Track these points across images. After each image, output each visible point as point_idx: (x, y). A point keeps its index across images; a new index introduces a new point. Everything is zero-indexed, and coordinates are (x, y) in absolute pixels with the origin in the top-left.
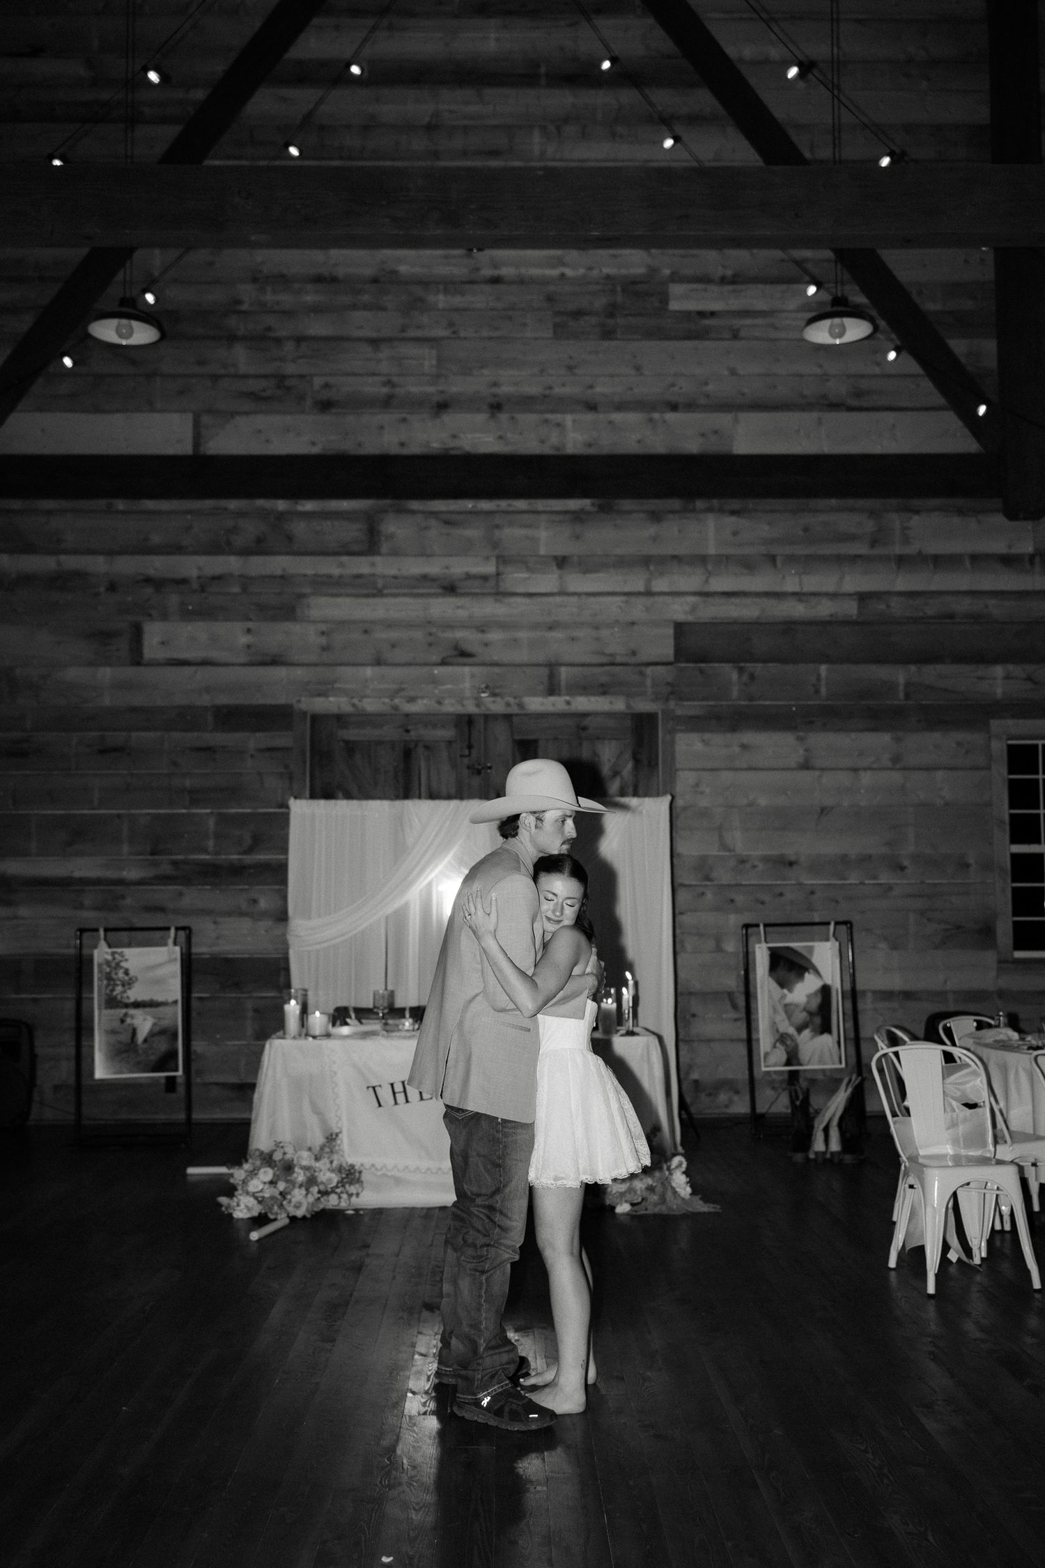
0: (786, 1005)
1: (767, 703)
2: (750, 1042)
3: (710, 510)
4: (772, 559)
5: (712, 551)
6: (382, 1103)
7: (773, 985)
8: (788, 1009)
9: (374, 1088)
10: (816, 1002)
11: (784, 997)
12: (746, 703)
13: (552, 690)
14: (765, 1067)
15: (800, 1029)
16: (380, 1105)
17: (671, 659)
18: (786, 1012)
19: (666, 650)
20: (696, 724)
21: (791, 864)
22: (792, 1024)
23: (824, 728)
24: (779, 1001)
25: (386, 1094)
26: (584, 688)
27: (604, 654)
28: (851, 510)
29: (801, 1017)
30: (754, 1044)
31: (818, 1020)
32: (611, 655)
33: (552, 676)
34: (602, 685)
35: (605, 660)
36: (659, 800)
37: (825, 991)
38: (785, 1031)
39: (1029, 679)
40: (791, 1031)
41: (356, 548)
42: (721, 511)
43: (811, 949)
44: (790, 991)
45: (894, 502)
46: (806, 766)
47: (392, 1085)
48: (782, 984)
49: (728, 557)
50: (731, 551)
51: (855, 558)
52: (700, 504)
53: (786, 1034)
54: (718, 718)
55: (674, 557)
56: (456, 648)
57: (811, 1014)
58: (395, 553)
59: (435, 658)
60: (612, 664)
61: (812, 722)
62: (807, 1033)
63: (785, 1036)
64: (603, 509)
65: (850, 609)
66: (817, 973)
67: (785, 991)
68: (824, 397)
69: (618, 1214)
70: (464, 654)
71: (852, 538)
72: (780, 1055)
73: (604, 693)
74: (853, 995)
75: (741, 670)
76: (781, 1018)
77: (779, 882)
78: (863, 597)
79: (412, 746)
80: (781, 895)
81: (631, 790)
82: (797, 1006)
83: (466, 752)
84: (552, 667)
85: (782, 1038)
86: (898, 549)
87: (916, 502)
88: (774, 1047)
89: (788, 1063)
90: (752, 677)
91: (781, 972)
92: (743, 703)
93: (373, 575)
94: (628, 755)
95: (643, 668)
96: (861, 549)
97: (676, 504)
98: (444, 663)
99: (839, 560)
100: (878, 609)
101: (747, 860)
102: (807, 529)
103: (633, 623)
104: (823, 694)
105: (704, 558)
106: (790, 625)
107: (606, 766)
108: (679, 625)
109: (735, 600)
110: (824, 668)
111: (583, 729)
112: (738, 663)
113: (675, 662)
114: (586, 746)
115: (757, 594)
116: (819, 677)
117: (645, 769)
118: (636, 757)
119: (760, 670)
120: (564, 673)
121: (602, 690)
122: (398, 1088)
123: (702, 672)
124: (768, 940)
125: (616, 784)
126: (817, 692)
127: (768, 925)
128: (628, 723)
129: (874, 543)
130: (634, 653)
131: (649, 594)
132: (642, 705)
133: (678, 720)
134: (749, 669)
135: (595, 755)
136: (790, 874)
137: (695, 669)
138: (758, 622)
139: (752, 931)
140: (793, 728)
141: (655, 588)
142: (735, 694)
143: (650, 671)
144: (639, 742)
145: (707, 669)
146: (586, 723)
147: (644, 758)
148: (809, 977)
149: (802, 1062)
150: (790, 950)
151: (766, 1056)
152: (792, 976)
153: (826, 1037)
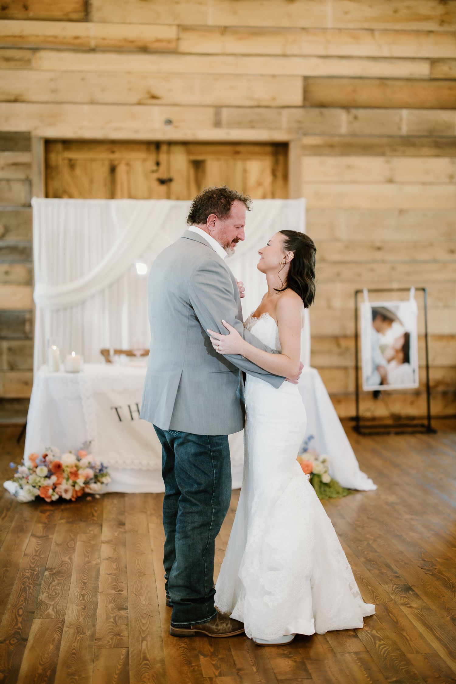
0: (381, 345)
2: (357, 369)
4: (372, 31)
5: (330, 25)
6: (122, 418)
7: (374, 332)
8: (383, 349)
9: (117, 409)
10: (400, 343)
11: (379, 339)
13: (217, 124)
14: (367, 386)
15: (389, 361)
16: (120, 420)
17: (300, 104)
18: (381, 350)
19: (297, 98)
20: (316, 150)
21: (379, 249)
22: (384, 358)
23: (404, 155)
24: (376, 343)
25: (125, 413)
26: (238, 124)
27: (253, 99)
29: (390, 353)
30: (359, 371)
31: (401, 355)
32: (257, 100)
33: (218, 114)
34: (251, 122)
35: (254, 103)
37: (407, 337)
38: (380, 363)
40: (384, 362)
41: (74, 16)
43: (397, 307)
44: (384, 334)
46: (390, 181)
47: (129, 406)
48: (378, 330)
49: (340, 29)
50: (343, 26)
51: (431, 32)
54: (332, 146)
55: (303, 29)
56: (148, 92)
57: (397, 351)
58: (104, 21)
59: (135, 100)
60: (259, 107)
61: (395, 150)
62: (394, 364)
63: (379, 366)
65: (423, 70)
66: (401, 323)
70: (154, 97)
71: (427, 18)
72: (377, 379)
73: (253, 127)
74: (425, 338)
75: (348, 113)
78: (434, 62)
79: (116, 163)
80: (372, 270)
81: (270, 195)
82: (388, 345)
83: (155, 168)
84: (218, 108)
85: (377, 368)
88: (373, 373)
89: (382, 383)
90: (356, 118)
91: (379, 322)
93: (88, 37)
94: (268, 172)
95: (280, 110)
98: (140, 103)
99: (418, 33)
100: (443, 70)
101: (349, 246)
102: (396, 11)
103: (274, 76)
104: (404, 130)
105: (324, 30)
106: (383, 80)
107: (253, 179)
108: (306, 78)
109: (345, 62)
110: (405, 113)
111: (237, 153)
112: (346, 107)
113: (303, 107)
114: (239, 165)
115: (360, 58)
116: (401, 119)
117: (280, 182)
118: (274, 173)
119: (361, 113)
120: (225, 112)
121: (252, 125)
122: (134, 408)
123: (321, 113)
124: (370, 300)
125: (260, 192)
126: (400, 129)
127: (370, 291)
128: (269, 149)
129: (442, 22)
130: (274, 99)
131: (285, 56)
132: (279, 136)
133: (304, 147)
134: (354, 111)
135: (245, 171)
136: (378, 255)
137: (316, 111)
138: (361, 78)
139: (359, 295)
140: (383, 154)
141: (289, 52)
142: (344, 129)
143: (285, 112)
144: (276, 162)
145: (325, 111)
146: (240, 148)
147: (280, 174)
148: (395, 326)
149: (387, 384)
150: (384, 308)
151: (368, 379)
152: (385, 325)
153: (406, 366)
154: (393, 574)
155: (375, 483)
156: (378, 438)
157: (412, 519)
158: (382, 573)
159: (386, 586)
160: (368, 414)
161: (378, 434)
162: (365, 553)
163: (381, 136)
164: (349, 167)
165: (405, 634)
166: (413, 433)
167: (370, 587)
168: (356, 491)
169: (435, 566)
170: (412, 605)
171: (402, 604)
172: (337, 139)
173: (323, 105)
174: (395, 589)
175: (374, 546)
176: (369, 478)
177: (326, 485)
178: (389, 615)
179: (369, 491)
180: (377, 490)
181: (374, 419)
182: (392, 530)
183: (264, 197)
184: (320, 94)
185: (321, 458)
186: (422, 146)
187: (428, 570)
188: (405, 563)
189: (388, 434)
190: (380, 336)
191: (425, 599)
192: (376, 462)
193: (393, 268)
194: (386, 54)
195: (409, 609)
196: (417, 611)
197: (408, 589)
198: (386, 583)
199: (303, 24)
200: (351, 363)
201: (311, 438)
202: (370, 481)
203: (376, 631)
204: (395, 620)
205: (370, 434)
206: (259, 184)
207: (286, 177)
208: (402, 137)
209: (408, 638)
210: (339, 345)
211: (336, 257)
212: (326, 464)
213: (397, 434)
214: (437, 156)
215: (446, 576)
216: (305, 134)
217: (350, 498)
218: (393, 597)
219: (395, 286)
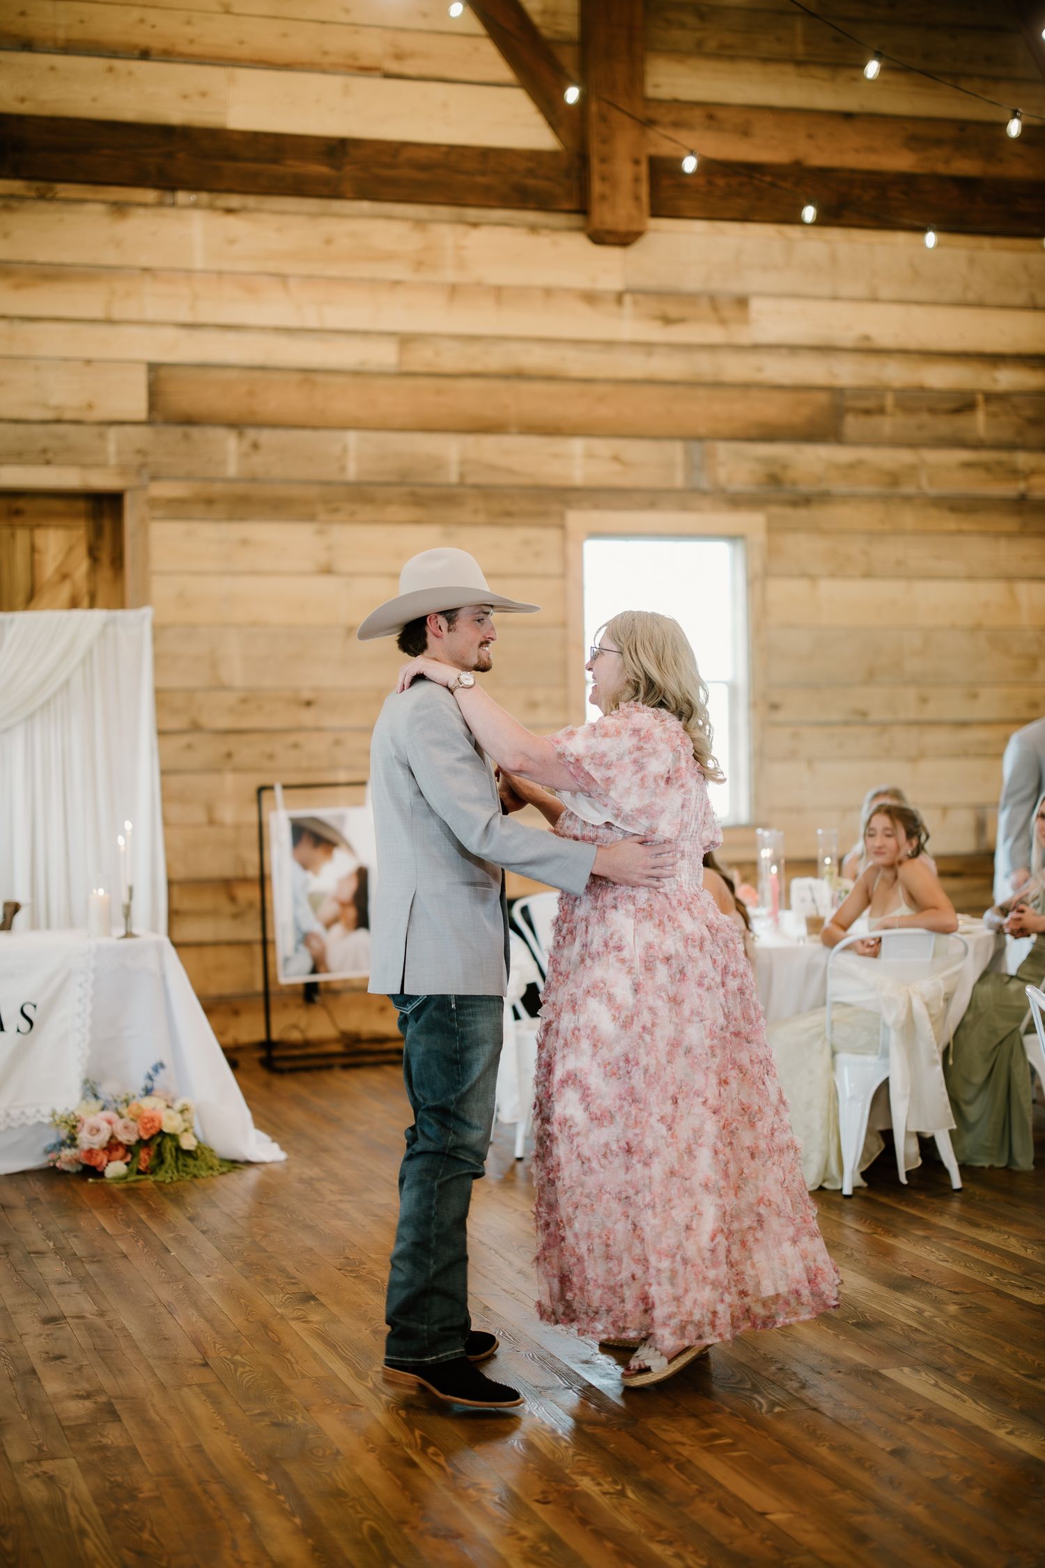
0: (310, 894)
2: (265, 943)
3: (195, 206)
4: (283, 278)
5: (199, 264)
7: (297, 868)
8: (315, 901)
10: (351, 888)
11: (307, 883)
14: (286, 976)
15: (328, 925)
17: (143, 417)
18: (311, 903)
19: (137, 406)
20: (177, 509)
21: (309, 704)
22: (318, 919)
23: (352, 518)
24: (303, 889)
27: (46, 406)
28: (389, 217)
29: (330, 909)
30: (270, 948)
31: (352, 913)
32: (56, 408)
34: (44, 452)
35: (49, 415)
36: (140, 613)
37: (362, 875)
38: (309, 929)
39: (616, 459)
40: (317, 928)
42: (211, 207)
43: (342, 818)
44: (316, 873)
45: (444, 211)
46: (326, 570)
48: (306, 865)
49: (220, 274)
50: (226, 266)
51: (396, 283)
52: (182, 197)
53: (311, 932)
54: (209, 501)
55: (145, 270)
57: (343, 905)
60: (58, 421)
61: (336, 510)
62: (337, 929)
63: (309, 935)
64: (41, 197)
65: (385, 355)
66: (350, 849)
68: (354, 56)
71: (389, 257)
72: (305, 961)
73: (48, 463)
75: (240, 436)
76: (306, 909)
78: (406, 340)
80: (295, 746)
81: (86, 601)
82: (324, 894)
85: (305, 939)
86: (451, 276)
87: (472, 213)
88: (296, 950)
89: (314, 970)
90: (255, 446)
91: (306, 849)
94: (81, 551)
95: (103, 428)
96: (401, 272)
97: (150, 195)
99: (373, 284)
100: (421, 358)
101: (249, 699)
102: (328, 242)
103: (88, 362)
104: (352, 472)
105: (189, 273)
106: (308, 374)
107: (49, 566)
108: (154, 368)
109: (231, 336)
110: (352, 437)
111: (18, 513)
112: (236, 425)
113: (149, 422)
114: (22, 536)
115: (262, 329)
116: (345, 450)
117: (106, 572)
118: (93, 554)
119: (266, 436)
121: (45, 458)
123: (186, 437)
124: (287, 807)
125: (65, 591)
126: (343, 469)
127: (286, 787)
128: (81, 505)
129: (419, 265)
130: (90, 407)
131: (110, 321)
132: (102, 480)
133: (154, 503)
134: (252, 434)
135: (33, 549)
136: (307, 717)
137: (178, 431)
138: (263, 368)
139: (265, 795)
140: (311, 518)
141: (116, 315)
142: (232, 469)
143: (113, 433)
144: (98, 532)
145: (195, 432)
146: (21, 504)
147: (105, 556)
148: (339, 854)
149: (327, 971)
150: (315, 820)
151: (287, 960)
152: (318, 853)
153: (362, 933)
154: (287, 1280)
155: (283, 1147)
156: (306, 1077)
157: (341, 1201)
158: (268, 1280)
159: (272, 1297)
160: (295, 1036)
161: (308, 1069)
162: (245, 1254)
163: (307, 483)
164: (244, 542)
165: (289, 1356)
166: (375, 1065)
167: (242, 1301)
168: (249, 1163)
169: (364, 1264)
170: (310, 1319)
171: (293, 1319)
172: (218, 488)
173: (189, 421)
174: (286, 1300)
175: (263, 1244)
176: (274, 1141)
177: (188, 1153)
178: (268, 1335)
179: (272, 1162)
180: (287, 1160)
181: (307, 1043)
182: (301, 1218)
183: (74, 604)
184: (182, 398)
185: (178, 1106)
186: (388, 502)
187: (351, 1271)
188: (313, 1264)
189: (329, 1067)
190: (309, 875)
191: (335, 1309)
192: (297, 1116)
193: (337, 743)
194: (312, 322)
195: (303, 1324)
196: (317, 1326)
197: (308, 1298)
198: (273, 1293)
199: (144, 261)
200: (254, 934)
201: (159, 1067)
202: (276, 1146)
203: (241, 1355)
204: (277, 1340)
205: (293, 1071)
206: (65, 577)
207: (118, 562)
208: (347, 484)
209: (293, 1360)
210: (233, 899)
211: (225, 722)
212: (187, 1115)
213: (346, 1067)
214: (417, 522)
215: (379, 1277)
216: (155, 478)
217: (233, 1175)
218: (279, 1311)
219: (342, 777)
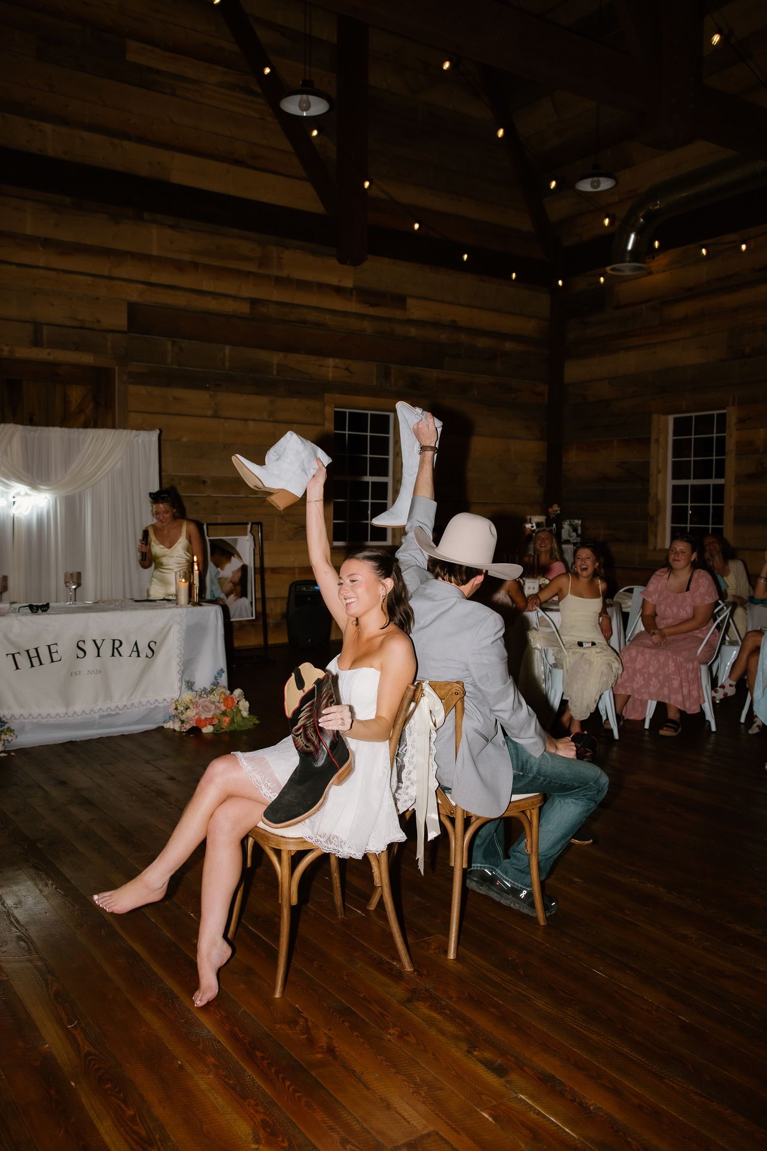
0: (219, 579)
1: (191, 369)
3: (154, 221)
4: (196, 265)
5: (155, 252)
6: (20, 667)
8: (221, 581)
9: (13, 655)
10: (239, 575)
11: (218, 573)
12: (176, 367)
13: (37, 342)
15: (228, 595)
16: (17, 668)
17: (125, 329)
18: (219, 583)
19: (122, 323)
20: (141, 379)
22: (223, 592)
24: (215, 576)
25: (23, 659)
26: (61, 345)
27: (76, 319)
29: (229, 586)
31: (239, 588)
32: (81, 321)
33: (37, 332)
34: (76, 343)
35: (77, 324)
36: (152, 432)
37: (244, 568)
38: (218, 597)
39: (347, 369)
40: (223, 596)
42: (161, 223)
44: (222, 569)
45: (272, 239)
46: (216, 416)
47: (28, 652)
48: (217, 565)
49: (165, 259)
50: (168, 255)
51: (248, 274)
52: (147, 216)
53: (219, 598)
54: (158, 376)
57: (235, 584)
60: (82, 328)
62: (232, 597)
63: (219, 599)
65: (245, 308)
66: (239, 556)
67: (219, 569)
68: (232, 154)
69: (205, 733)
71: (248, 259)
73: (77, 350)
74: (261, 570)
75: (174, 343)
76: (217, 586)
77: (195, 495)
78: (254, 302)
80: (197, 503)
81: (93, 424)
82: (226, 579)
84: (37, 325)
86: (275, 272)
87: (287, 241)
90: (181, 349)
91: (217, 557)
92: (174, 367)
94: (89, 398)
95: (104, 334)
96: (252, 267)
97: (131, 213)
99: (239, 272)
100: (261, 312)
102: (218, 247)
103: (99, 298)
104: (227, 367)
105: (149, 257)
107: (74, 405)
108: (130, 304)
109: (170, 292)
110: (227, 348)
111: (57, 375)
112: (171, 336)
113: (128, 332)
114: (59, 388)
115: (187, 290)
116: (224, 354)
117: (102, 408)
118: (96, 400)
119: (186, 343)
120: (45, 331)
121: (77, 347)
122: (33, 653)
123: (146, 341)
125: (82, 418)
126: (223, 364)
129: (261, 265)
130: (98, 322)
131: (111, 278)
132: (102, 362)
133: (130, 374)
134: (179, 342)
135: (65, 395)
137: (141, 338)
140: (207, 388)
141: (115, 274)
142: (170, 360)
143: (110, 336)
144: (98, 389)
145: (150, 338)
146: (59, 371)
147: (102, 401)
148: (234, 559)
150: (223, 542)
152: (224, 559)
153: (244, 600)
172: (162, 368)
173: (147, 332)
183: (86, 425)
186: (244, 383)
193: (217, 503)
201: (221, 673)
206: (82, 410)
214: (255, 394)
216: (131, 361)
